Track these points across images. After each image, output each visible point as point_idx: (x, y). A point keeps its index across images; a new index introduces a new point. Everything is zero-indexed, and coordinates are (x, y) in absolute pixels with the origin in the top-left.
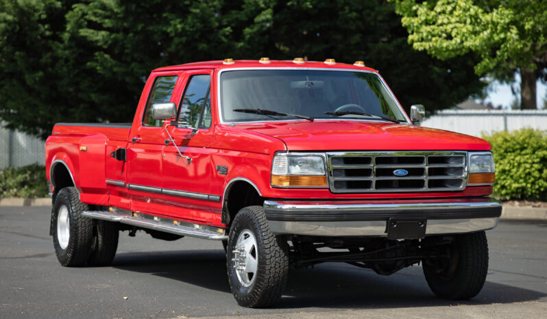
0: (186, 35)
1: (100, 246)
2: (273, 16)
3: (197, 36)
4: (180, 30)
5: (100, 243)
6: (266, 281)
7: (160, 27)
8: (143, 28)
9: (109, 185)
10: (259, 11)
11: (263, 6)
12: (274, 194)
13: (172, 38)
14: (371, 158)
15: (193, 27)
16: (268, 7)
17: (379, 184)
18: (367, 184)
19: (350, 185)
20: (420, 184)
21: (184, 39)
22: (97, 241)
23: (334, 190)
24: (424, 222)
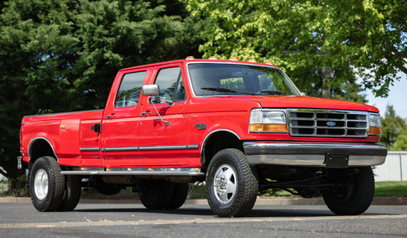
0: (37, 83)
1: (69, 197)
2: (95, 71)
3: (44, 84)
4: (34, 80)
5: (69, 194)
6: (245, 197)
7: (19, 78)
8: (7, 78)
9: (82, 151)
10: (86, 68)
11: (89, 64)
12: (251, 137)
13: (27, 85)
14: (313, 114)
15: (43, 77)
16: (92, 66)
17: (319, 131)
18: (311, 131)
19: (301, 131)
20: (342, 132)
21: (36, 86)
22: (67, 193)
23: (292, 134)
24: (347, 156)
